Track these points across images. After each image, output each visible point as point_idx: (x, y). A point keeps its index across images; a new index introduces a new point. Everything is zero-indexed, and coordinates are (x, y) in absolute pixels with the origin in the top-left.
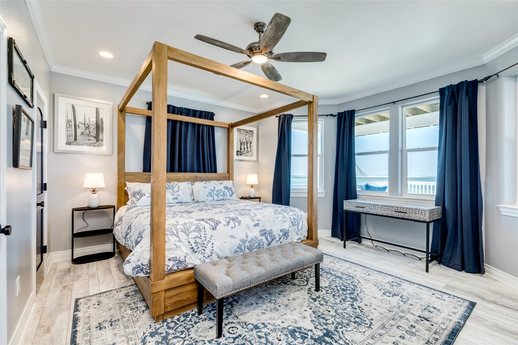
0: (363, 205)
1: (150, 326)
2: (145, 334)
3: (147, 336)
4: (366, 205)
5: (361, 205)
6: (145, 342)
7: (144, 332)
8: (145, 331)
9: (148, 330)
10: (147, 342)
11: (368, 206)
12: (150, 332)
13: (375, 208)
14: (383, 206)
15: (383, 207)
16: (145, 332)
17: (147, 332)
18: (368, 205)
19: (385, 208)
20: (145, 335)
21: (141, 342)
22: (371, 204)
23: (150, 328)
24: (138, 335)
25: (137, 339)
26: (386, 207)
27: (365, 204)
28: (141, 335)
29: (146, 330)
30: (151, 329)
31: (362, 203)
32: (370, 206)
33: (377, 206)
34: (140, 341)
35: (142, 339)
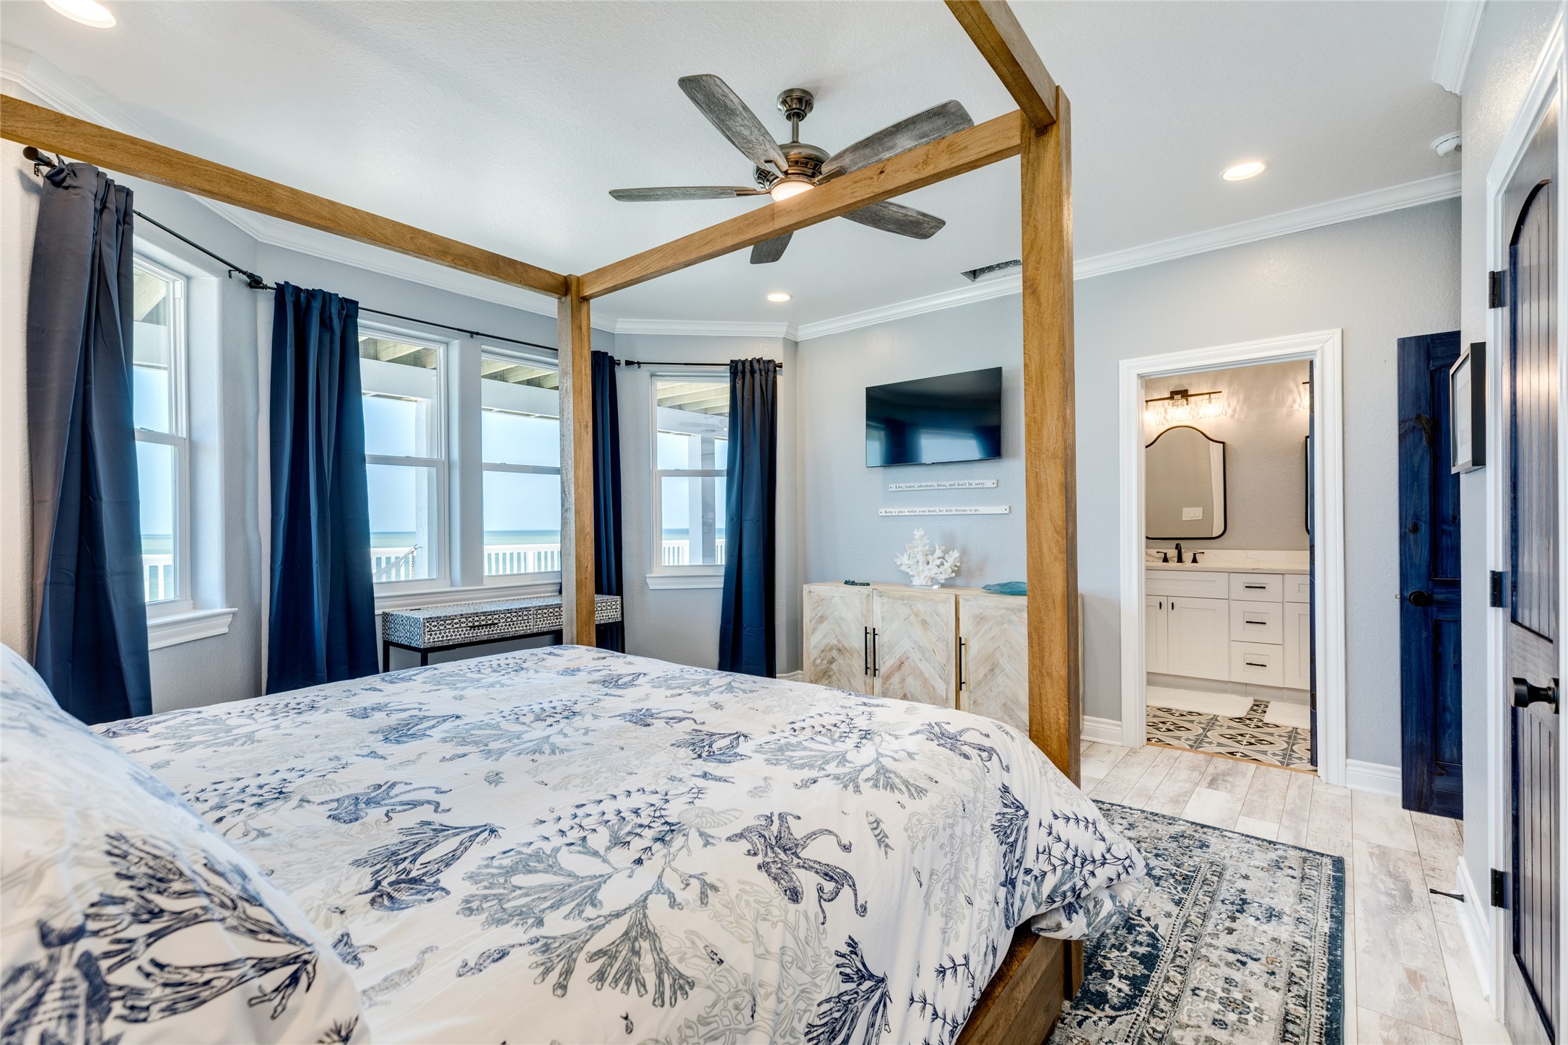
0: (489, 617)
1: (1080, 1024)
2: (1111, 1017)
3: (1113, 1008)
4: (497, 616)
5: (483, 618)
6: (1127, 1000)
7: (1110, 1024)
8: (1104, 1023)
9: (1095, 1018)
10: (1123, 995)
11: (503, 618)
12: (1097, 1007)
13: (520, 618)
14: (540, 608)
15: (540, 611)
16: (1109, 1020)
17: (1102, 1014)
18: (503, 616)
19: (545, 613)
20: (1113, 1013)
21: (1137, 1005)
22: (510, 611)
23: (1087, 1018)
24: (1130, 1025)
25: (1140, 1019)
26: (545, 611)
27: (494, 613)
28: (1124, 1020)
29: (1100, 1023)
30: (1086, 1013)
31: (486, 612)
32: (509, 615)
33: (525, 613)
34: (1136, 1010)
35: (1130, 1011)
